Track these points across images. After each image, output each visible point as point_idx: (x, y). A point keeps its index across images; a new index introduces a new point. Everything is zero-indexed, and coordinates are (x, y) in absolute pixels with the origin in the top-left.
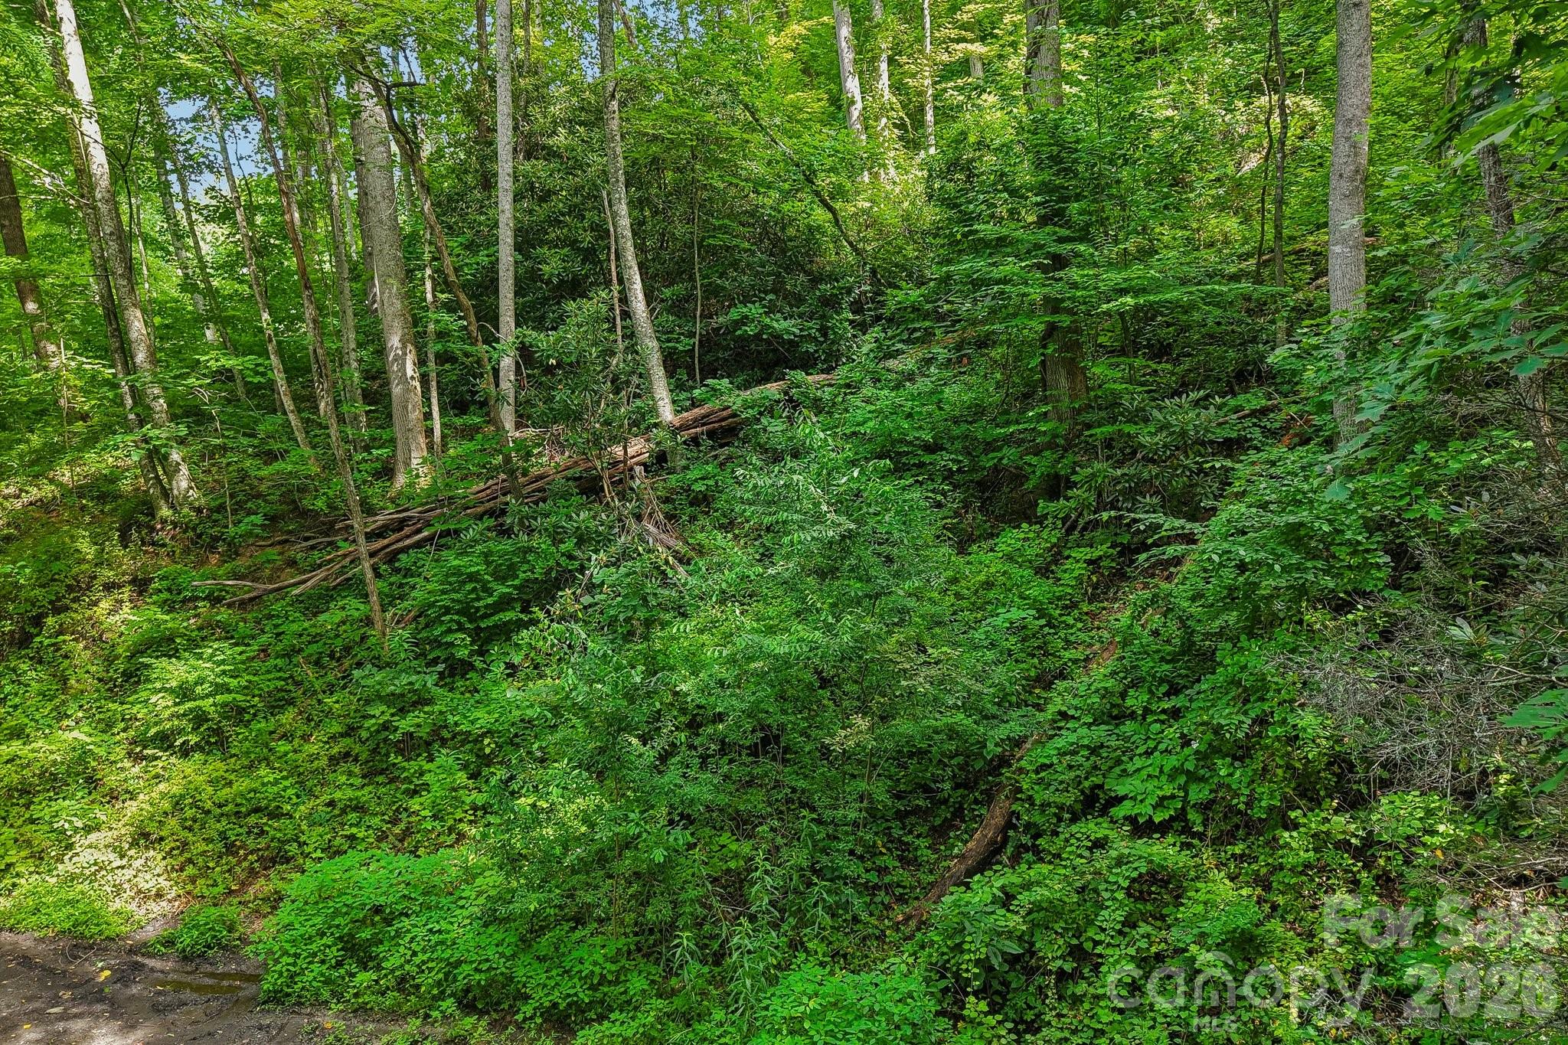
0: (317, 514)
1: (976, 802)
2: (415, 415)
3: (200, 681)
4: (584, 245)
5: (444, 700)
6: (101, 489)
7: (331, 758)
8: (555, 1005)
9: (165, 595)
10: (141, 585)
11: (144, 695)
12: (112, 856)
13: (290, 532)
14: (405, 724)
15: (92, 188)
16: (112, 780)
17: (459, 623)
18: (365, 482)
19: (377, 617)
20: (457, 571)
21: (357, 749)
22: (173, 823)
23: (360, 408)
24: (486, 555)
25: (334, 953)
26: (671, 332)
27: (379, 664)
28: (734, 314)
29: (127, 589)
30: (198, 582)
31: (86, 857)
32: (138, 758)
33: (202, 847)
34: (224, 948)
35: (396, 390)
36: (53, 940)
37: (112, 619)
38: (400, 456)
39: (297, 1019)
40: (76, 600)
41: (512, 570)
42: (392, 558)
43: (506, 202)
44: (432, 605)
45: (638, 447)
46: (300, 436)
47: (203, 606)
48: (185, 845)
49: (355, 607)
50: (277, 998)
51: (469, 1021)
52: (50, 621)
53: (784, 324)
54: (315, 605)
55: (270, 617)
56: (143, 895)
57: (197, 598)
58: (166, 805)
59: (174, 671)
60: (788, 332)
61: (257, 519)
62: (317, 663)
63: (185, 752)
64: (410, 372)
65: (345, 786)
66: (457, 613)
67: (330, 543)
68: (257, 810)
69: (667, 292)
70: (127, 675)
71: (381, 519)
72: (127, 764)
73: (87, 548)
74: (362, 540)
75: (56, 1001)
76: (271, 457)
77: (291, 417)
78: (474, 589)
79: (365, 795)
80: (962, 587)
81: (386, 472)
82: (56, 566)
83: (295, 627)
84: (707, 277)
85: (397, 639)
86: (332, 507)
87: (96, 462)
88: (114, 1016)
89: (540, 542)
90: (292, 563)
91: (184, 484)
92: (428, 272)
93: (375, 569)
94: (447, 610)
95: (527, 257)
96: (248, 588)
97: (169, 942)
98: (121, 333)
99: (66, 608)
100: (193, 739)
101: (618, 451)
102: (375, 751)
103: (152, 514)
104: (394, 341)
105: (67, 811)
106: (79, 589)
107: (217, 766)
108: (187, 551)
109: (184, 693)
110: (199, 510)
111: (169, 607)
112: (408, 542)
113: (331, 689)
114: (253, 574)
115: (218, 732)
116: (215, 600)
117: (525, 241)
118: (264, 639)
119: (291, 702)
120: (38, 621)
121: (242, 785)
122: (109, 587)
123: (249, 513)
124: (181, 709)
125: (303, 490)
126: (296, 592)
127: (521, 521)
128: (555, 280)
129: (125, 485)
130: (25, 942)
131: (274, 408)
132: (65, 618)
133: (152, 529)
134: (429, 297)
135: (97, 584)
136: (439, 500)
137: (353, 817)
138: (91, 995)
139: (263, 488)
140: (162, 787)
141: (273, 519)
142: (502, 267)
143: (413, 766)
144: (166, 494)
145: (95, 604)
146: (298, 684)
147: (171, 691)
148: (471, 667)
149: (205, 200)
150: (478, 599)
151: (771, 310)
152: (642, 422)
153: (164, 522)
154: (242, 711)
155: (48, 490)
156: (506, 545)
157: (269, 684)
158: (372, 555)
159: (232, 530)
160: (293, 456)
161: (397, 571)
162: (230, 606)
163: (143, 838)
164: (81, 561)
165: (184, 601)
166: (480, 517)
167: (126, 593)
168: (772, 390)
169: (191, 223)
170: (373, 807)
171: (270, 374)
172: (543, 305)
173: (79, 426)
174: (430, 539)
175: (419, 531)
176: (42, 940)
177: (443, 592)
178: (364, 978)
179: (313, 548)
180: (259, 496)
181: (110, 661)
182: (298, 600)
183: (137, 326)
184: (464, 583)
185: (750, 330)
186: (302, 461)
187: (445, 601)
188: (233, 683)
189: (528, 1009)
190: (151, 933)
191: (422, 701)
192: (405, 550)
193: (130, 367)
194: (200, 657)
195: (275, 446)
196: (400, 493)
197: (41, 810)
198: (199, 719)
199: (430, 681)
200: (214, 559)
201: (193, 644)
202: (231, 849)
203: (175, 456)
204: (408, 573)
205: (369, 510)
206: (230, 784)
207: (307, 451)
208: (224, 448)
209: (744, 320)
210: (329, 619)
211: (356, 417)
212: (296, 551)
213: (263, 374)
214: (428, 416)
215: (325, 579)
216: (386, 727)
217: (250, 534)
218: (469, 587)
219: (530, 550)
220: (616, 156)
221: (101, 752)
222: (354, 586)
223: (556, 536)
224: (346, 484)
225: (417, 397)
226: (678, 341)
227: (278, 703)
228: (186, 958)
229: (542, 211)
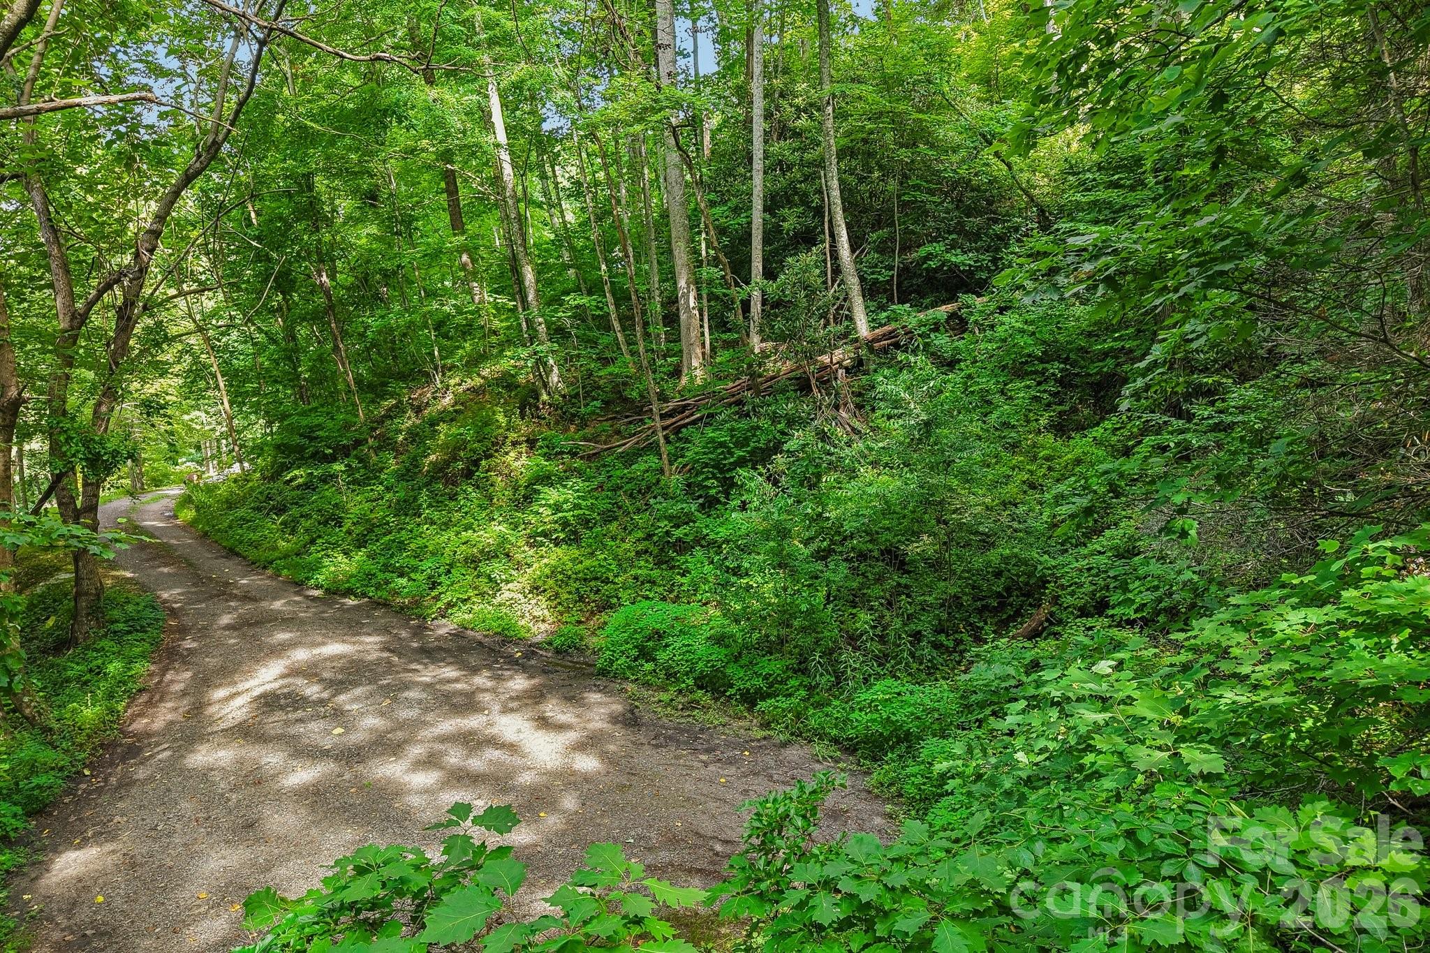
0: (633, 401)
1: (1030, 605)
2: (694, 333)
3: (566, 501)
4: (814, 205)
5: (702, 522)
6: (507, 382)
7: (637, 553)
8: (748, 690)
9: (545, 450)
10: (531, 443)
11: (535, 508)
12: (521, 596)
13: (617, 412)
14: (678, 533)
15: (504, 188)
16: (519, 557)
17: (713, 474)
18: (663, 379)
19: (666, 468)
20: (712, 440)
21: (652, 548)
22: (551, 582)
23: (662, 330)
24: (732, 430)
25: (635, 653)
26: (876, 266)
27: (666, 496)
28: (923, 251)
29: (524, 445)
30: (564, 442)
31: (507, 595)
32: (531, 546)
33: (566, 596)
34: (578, 649)
35: (683, 317)
36: (492, 637)
37: (516, 464)
38: (685, 363)
39: (612, 685)
40: (497, 451)
41: (747, 440)
42: (677, 431)
43: (758, 180)
44: (697, 461)
45: (842, 354)
46: (624, 348)
47: (567, 457)
48: (557, 595)
49: (652, 461)
50: (603, 673)
51: (700, 693)
52: (483, 463)
53: (961, 258)
54: (629, 459)
55: (604, 466)
56: (536, 619)
57: (562, 453)
58: (547, 571)
59: (552, 495)
60: (964, 264)
61: (597, 404)
62: (631, 495)
63: (557, 543)
64: (692, 305)
65: (644, 568)
66: (713, 467)
67: (641, 420)
68: (596, 579)
69: (874, 236)
70: (526, 497)
71: (671, 405)
72: (527, 548)
73: (501, 418)
74: (658, 418)
75: (497, 662)
76: (606, 362)
77: (619, 335)
78: (722, 453)
79: (656, 573)
80: (1054, 464)
81: (676, 373)
82: (487, 430)
83: (618, 473)
84: (904, 223)
85: (675, 481)
86: (642, 396)
87: (505, 364)
88: (524, 672)
89: (765, 423)
90: (618, 432)
91: (556, 379)
92: (704, 235)
93: (666, 438)
94: (706, 465)
95: (773, 215)
96: (593, 447)
97: (550, 643)
98: (520, 281)
99: (491, 456)
100: (562, 536)
101: (825, 359)
102: (662, 550)
103: (537, 398)
104: (682, 283)
105: (496, 568)
106: (498, 444)
107: (575, 552)
108: (557, 423)
109: (557, 508)
110: (564, 396)
111: (548, 457)
112: (687, 421)
113: (638, 511)
114: (594, 439)
115: (575, 533)
116: (573, 454)
117: (771, 206)
118: (601, 479)
119: (616, 519)
120: (476, 463)
121: (587, 563)
122: (514, 444)
123: (594, 399)
124: (556, 517)
125: (625, 384)
126: (620, 450)
127: (754, 408)
128: (791, 233)
129: (521, 379)
130: (479, 636)
131: (609, 328)
132: (492, 462)
133: (538, 408)
134: (704, 253)
135: (508, 442)
136: (705, 393)
137: (647, 586)
138: (512, 662)
139: (601, 382)
140: (546, 561)
141: (607, 403)
142: (754, 227)
143: (682, 559)
144: (545, 385)
145: (507, 453)
146: (620, 508)
147: (550, 506)
148: (719, 502)
149: (567, 184)
150: (725, 459)
151: (953, 246)
152: (847, 335)
153: (544, 403)
154: (588, 521)
155: (478, 381)
156: (743, 424)
157: (603, 505)
158: (664, 428)
159: (583, 410)
160: (618, 363)
161: (680, 439)
162: (582, 458)
163: (536, 589)
164: (500, 427)
165: (557, 454)
166: (730, 405)
167: (524, 448)
168: (943, 311)
169: (559, 199)
170: (659, 581)
171: (606, 309)
172: (784, 250)
173: (494, 339)
174: (701, 419)
175: (692, 415)
176: (486, 636)
177: (705, 453)
178: (649, 666)
179: (630, 423)
180: (599, 388)
181: (516, 489)
182: (621, 456)
183: (529, 276)
184: (716, 448)
185: (933, 264)
186: (624, 365)
187: (705, 458)
188: (584, 503)
189: (732, 691)
190: (539, 638)
191: (688, 519)
192: (685, 426)
193: (525, 307)
194: (565, 486)
195: (608, 355)
196: (684, 387)
197: (485, 568)
198: (565, 524)
199: (694, 507)
200: (572, 428)
201: (561, 481)
202: (581, 599)
203: (551, 362)
204: (687, 441)
205: (663, 398)
206: (581, 562)
207: (628, 357)
208: (578, 356)
209: (929, 257)
210: (639, 467)
211: (658, 335)
212: (621, 425)
213: (601, 309)
214: (703, 334)
215: (637, 443)
216: (668, 533)
217: (593, 413)
218: (719, 451)
219: (758, 428)
220: (830, 146)
221: (513, 539)
222: (653, 448)
223: (775, 419)
224: (650, 383)
225: (696, 322)
226: (879, 273)
227: (608, 518)
228: (558, 651)
229: (783, 182)
